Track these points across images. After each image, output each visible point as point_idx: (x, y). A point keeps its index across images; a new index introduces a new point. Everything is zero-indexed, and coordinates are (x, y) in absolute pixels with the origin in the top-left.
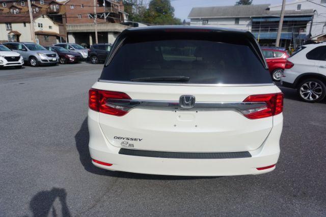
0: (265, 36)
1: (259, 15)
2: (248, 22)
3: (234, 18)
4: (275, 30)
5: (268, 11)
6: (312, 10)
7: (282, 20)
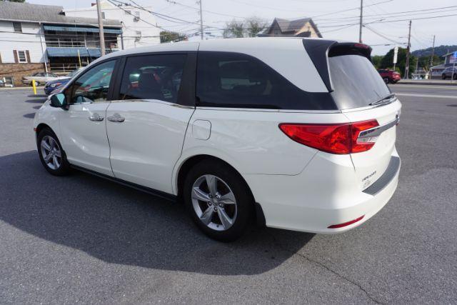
0: (69, 53)
1: (53, 21)
2: (37, 30)
3: (10, 22)
4: (79, 44)
5: (62, 16)
6: (118, 21)
7: (102, 32)
